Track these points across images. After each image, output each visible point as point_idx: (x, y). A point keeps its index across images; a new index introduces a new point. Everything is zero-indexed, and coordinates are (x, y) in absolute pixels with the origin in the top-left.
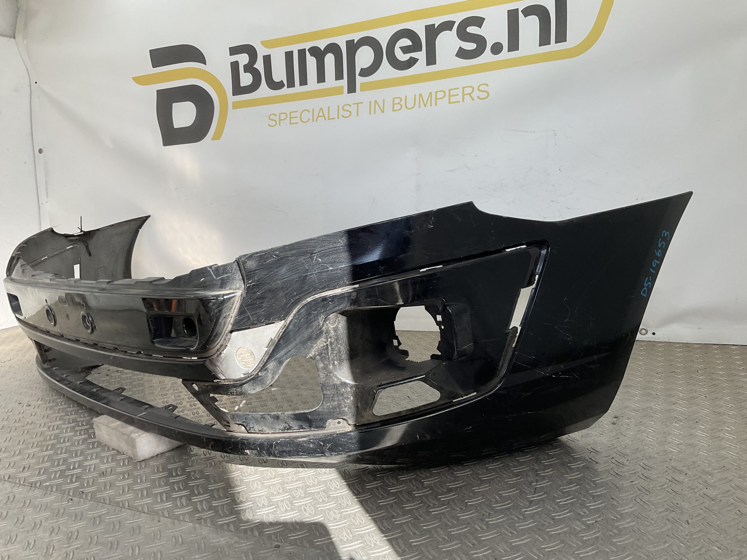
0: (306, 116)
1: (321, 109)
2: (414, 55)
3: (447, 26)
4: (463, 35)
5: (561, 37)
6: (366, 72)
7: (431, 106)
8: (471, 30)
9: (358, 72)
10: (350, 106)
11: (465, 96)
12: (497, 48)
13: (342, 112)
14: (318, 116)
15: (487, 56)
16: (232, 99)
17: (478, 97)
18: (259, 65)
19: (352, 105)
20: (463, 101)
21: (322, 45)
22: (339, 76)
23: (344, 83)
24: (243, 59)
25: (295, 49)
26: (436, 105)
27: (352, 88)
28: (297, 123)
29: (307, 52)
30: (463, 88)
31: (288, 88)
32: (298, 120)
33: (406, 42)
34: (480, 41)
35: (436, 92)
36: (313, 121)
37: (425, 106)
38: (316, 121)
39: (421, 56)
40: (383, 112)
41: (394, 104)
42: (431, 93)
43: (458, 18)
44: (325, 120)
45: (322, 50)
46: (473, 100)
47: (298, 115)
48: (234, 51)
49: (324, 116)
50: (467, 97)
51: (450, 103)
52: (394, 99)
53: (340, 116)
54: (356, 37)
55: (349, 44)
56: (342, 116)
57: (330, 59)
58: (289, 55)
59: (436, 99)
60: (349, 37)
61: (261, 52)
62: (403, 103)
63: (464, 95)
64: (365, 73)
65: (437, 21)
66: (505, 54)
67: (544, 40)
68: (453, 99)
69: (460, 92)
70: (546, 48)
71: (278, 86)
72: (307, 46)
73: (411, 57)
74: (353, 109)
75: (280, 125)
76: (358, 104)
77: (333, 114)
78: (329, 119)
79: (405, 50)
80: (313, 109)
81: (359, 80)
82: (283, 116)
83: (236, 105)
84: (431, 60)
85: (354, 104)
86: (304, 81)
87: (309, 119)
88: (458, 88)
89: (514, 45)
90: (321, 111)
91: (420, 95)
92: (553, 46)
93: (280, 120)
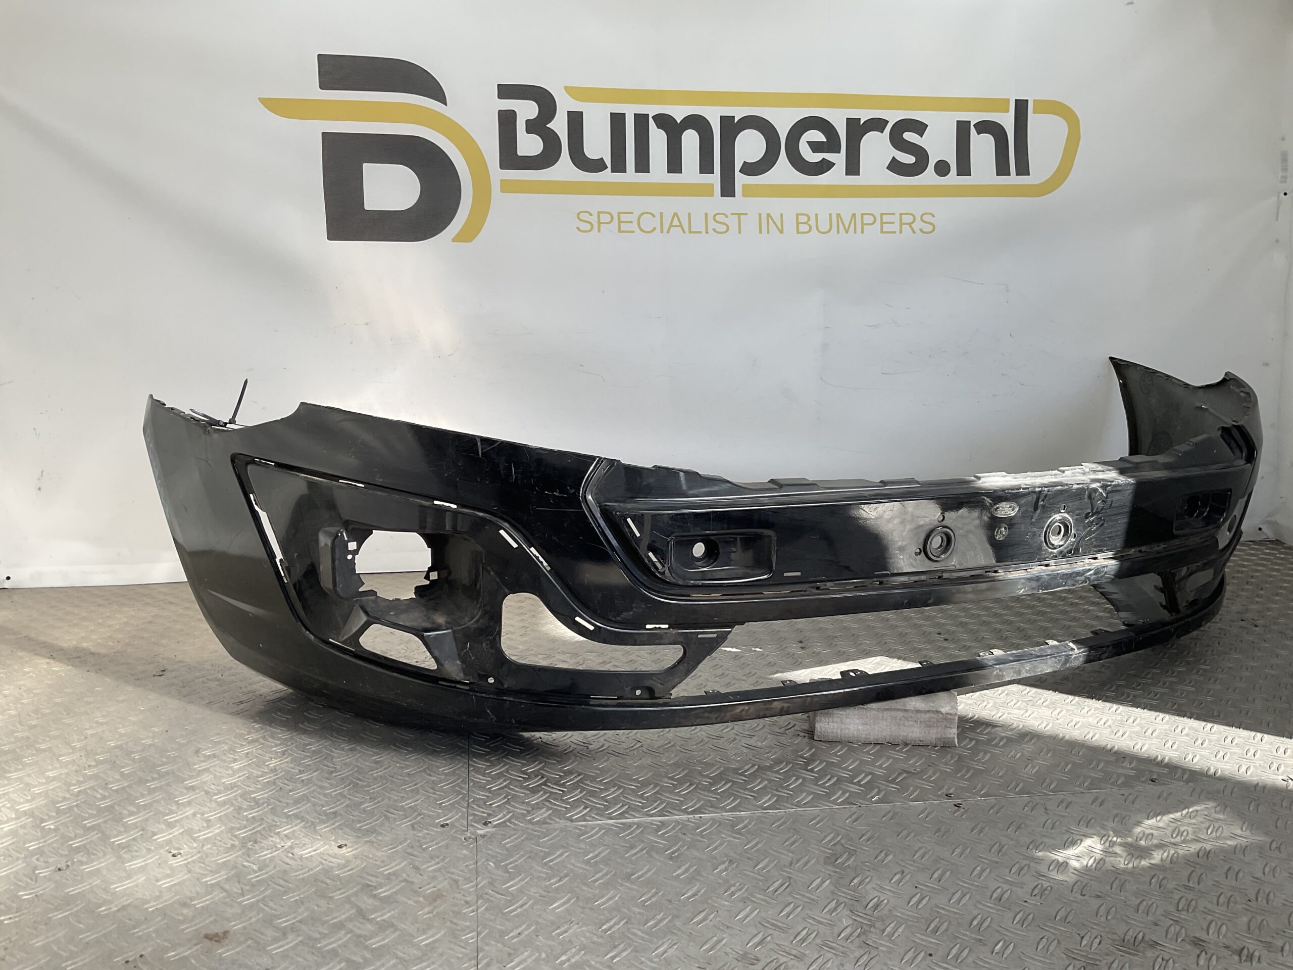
0: (648, 223)
1: (676, 214)
2: (829, 156)
3: (878, 124)
4: (897, 141)
5: (1023, 169)
6: (752, 169)
7: (855, 233)
8: (909, 136)
9: (738, 166)
10: (727, 216)
11: (903, 226)
12: (942, 168)
13: (712, 224)
14: (671, 226)
15: (929, 176)
16: (497, 174)
17: (921, 230)
18: (559, 125)
19: (729, 215)
20: (901, 232)
21: (679, 113)
22: (706, 166)
23: (715, 179)
24: (527, 110)
25: (630, 112)
26: (862, 232)
27: (728, 189)
28: (633, 232)
29: (651, 120)
30: (901, 214)
31: (612, 171)
32: (634, 227)
33: (817, 136)
34: (921, 155)
35: (862, 215)
36: (662, 232)
37: (847, 232)
38: (668, 232)
39: (839, 159)
40: (781, 232)
41: (798, 223)
42: (854, 215)
43: (893, 117)
44: (684, 232)
45: (679, 122)
46: (914, 232)
47: (633, 218)
48: (506, 91)
49: (681, 226)
50: (906, 228)
51: (882, 232)
52: (797, 215)
53: (710, 230)
54: (738, 113)
55: (726, 121)
56: (714, 230)
57: (690, 140)
58: (617, 120)
59: (863, 224)
60: (728, 111)
61: (564, 105)
62: (812, 222)
63: (901, 224)
64: (750, 169)
65: (864, 115)
66: (953, 178)
67: (1002, 169)
68: (886, 228)
69: (896, 219)
70: (1003, 180)
71: (597, 166)
72: (652, 110)
73: (824, 159)
74: (733, 222)
75: (599, 231)
76: (739, 215)
77: (698, 225)
78: (690, 232)
79: (816, 147)
80: (661, 214)
81: (741, 179)
82: (605, 218)
83: (507, 187)
84: (853, 168)
85: (732, 214)
86: (643, 165)
87: (655, 228)
88: (894, 214)
89: (964, 168)
90: (676, 218)
91: (838, 215)
92: (1013, 179)
93: (599, 223)
